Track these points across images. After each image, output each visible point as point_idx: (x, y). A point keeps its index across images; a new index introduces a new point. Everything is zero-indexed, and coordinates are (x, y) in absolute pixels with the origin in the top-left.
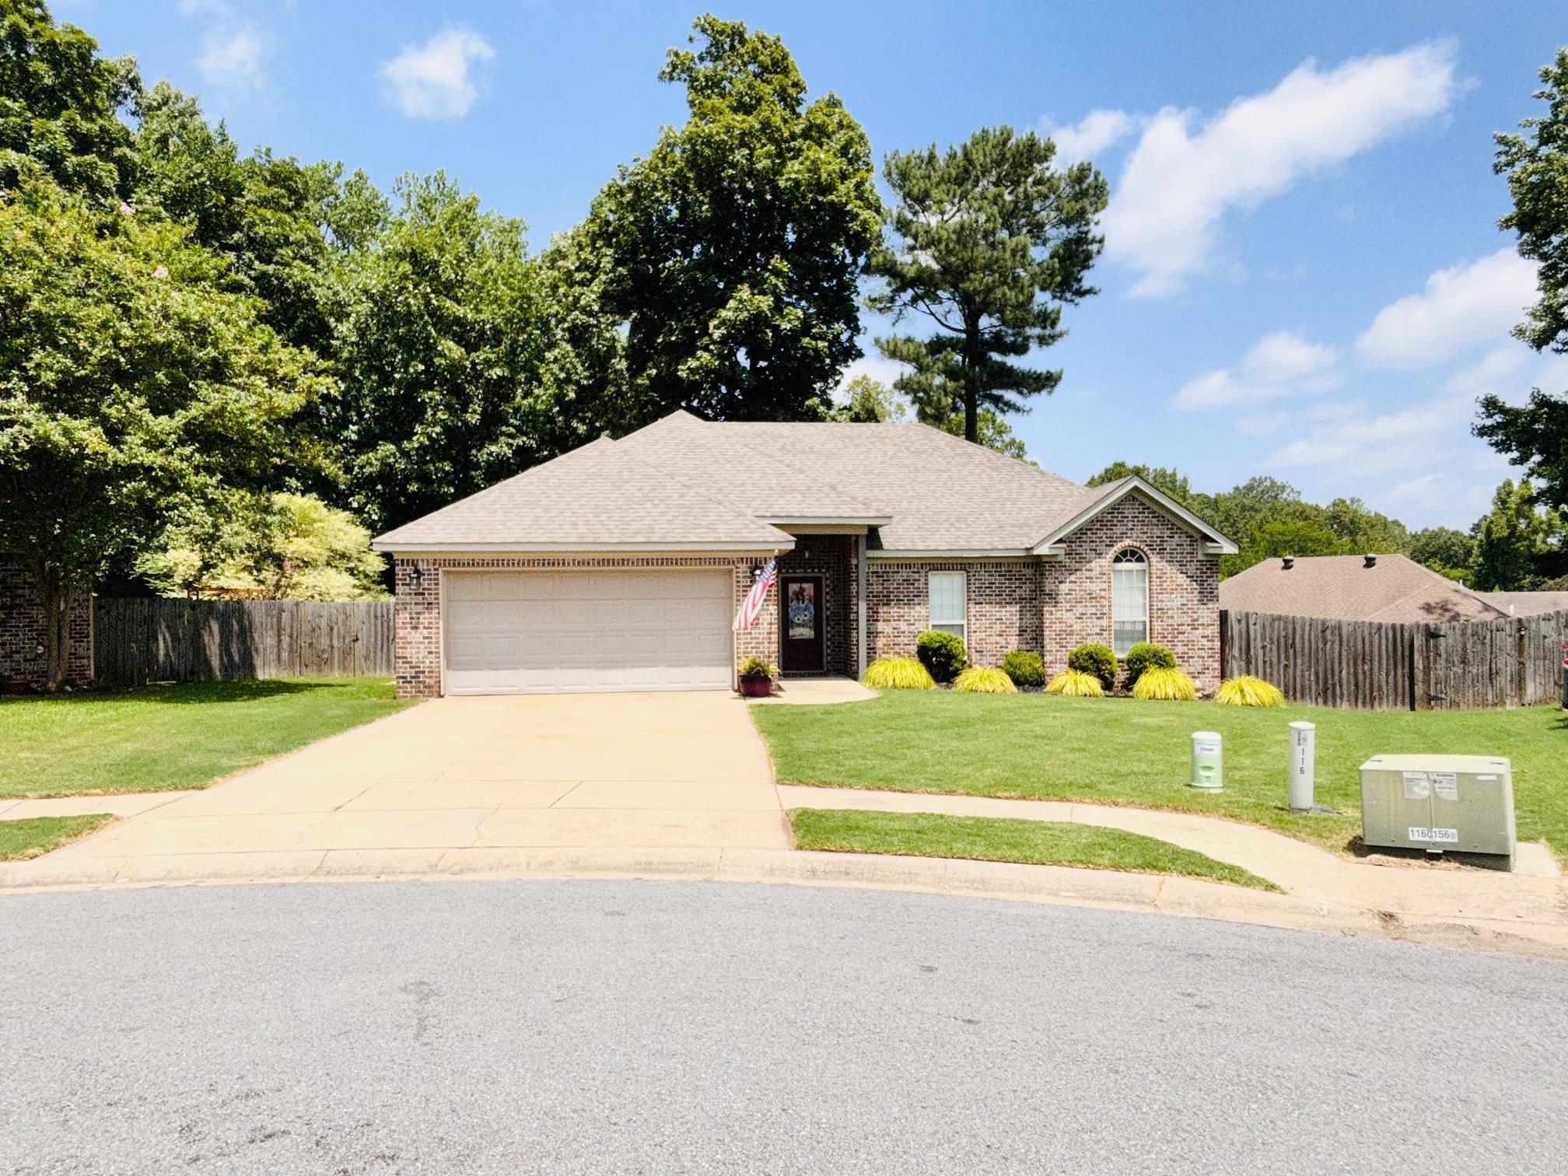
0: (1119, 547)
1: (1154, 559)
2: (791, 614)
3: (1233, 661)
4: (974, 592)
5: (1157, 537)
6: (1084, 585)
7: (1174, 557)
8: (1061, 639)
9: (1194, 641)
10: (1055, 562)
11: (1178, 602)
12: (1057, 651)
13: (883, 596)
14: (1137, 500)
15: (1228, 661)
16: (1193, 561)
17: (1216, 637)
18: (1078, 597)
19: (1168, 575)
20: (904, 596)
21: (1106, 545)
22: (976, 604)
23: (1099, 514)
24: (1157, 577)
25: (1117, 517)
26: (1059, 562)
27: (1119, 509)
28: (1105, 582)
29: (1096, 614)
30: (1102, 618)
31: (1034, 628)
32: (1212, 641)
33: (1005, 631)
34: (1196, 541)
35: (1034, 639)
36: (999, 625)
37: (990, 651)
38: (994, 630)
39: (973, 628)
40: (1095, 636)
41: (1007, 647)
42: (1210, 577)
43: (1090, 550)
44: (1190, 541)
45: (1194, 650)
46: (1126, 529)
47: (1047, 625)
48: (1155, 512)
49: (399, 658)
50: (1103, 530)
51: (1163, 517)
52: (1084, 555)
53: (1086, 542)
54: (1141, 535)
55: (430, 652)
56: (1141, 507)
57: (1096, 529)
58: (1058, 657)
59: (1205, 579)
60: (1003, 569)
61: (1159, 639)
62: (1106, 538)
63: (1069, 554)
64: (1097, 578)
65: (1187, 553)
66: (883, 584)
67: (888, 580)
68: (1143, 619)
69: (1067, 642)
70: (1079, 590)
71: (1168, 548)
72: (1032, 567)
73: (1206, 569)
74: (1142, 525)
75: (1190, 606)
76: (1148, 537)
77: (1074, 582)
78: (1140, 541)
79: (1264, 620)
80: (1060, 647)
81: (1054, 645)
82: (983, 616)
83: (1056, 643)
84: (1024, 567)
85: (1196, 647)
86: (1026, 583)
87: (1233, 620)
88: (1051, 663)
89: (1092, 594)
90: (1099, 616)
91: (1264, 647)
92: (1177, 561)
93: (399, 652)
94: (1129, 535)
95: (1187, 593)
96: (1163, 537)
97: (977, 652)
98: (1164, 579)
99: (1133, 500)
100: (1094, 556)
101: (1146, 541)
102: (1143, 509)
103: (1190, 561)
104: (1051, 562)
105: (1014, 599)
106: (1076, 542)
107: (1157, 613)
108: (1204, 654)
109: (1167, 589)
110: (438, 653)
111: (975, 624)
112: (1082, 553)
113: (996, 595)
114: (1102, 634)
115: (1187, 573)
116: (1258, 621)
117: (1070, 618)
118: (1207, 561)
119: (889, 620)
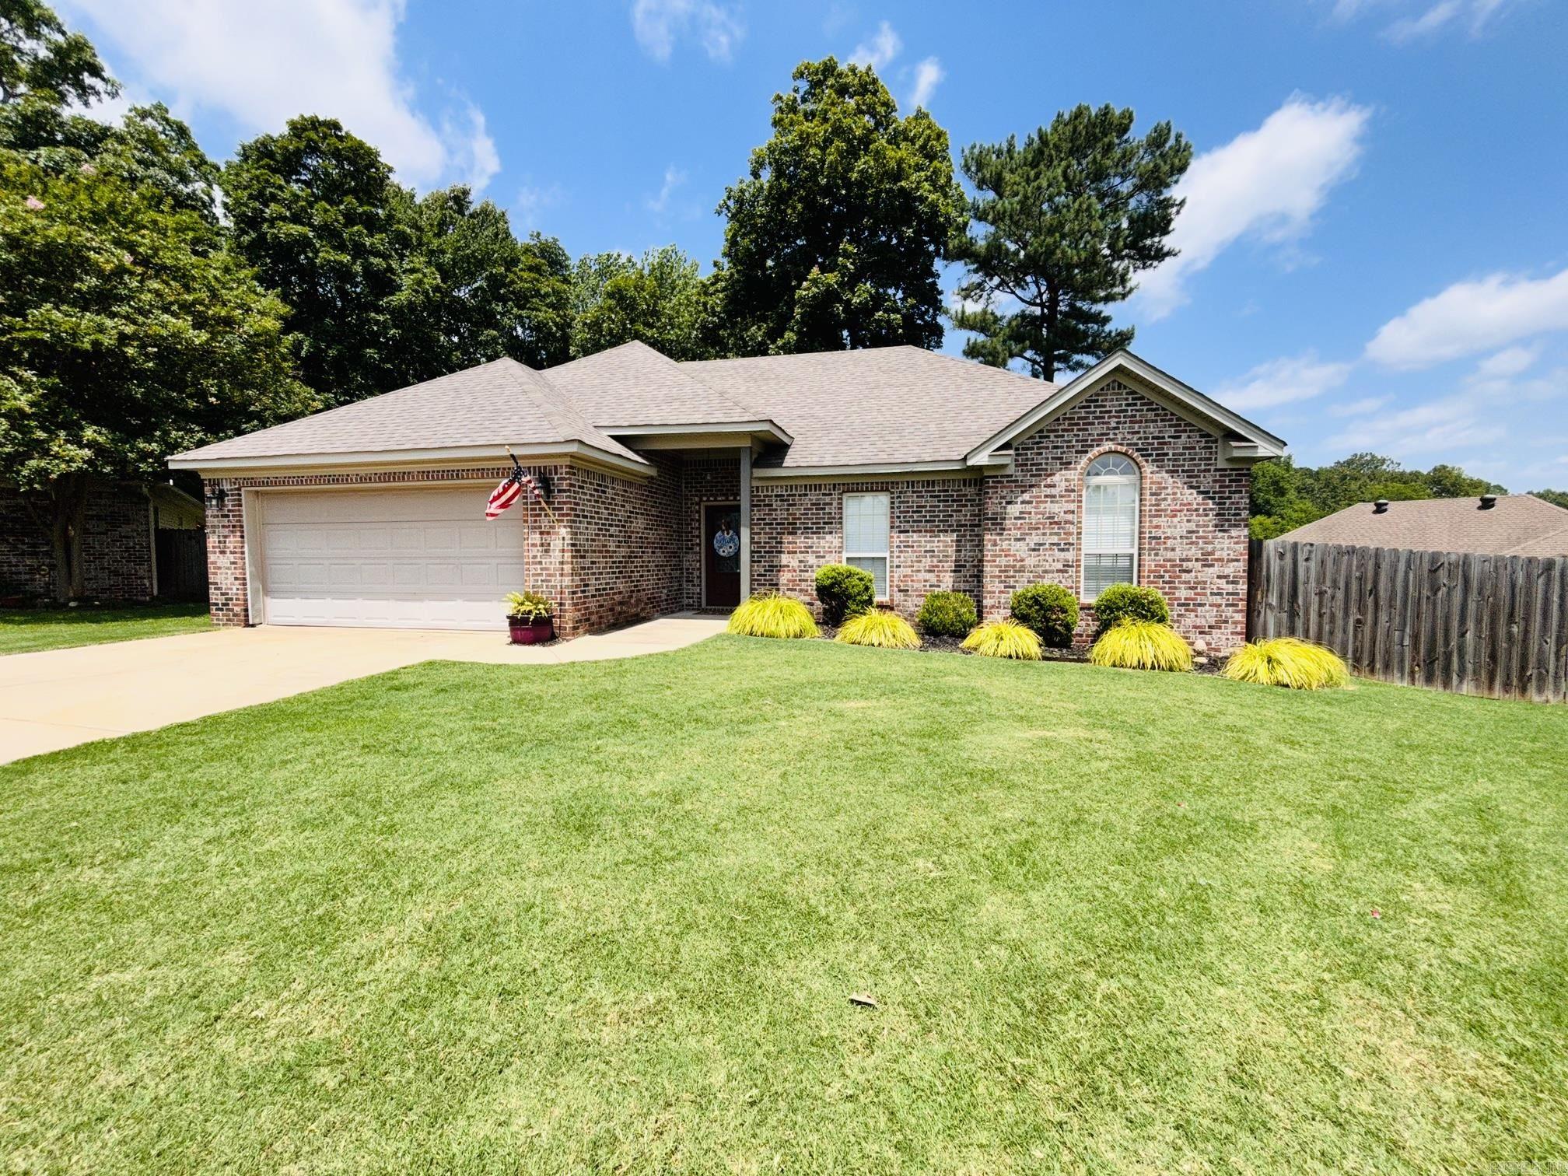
0: (1094, 453)
1: (1149, 469)
2: (716, 545)
3: (1268, 611)
4: (899, 517)
5: (1153, 438)
6: (1042, 506)
7: (1179, 466)
8: (1007, 577)
9: (1205, 582)
10: (1002, 476)
11: (1182, 528)
12: (1000, 592)
13: (789, 524)
14: (1125, 387)
15: (1259, 612)
16: (1209, 470)
17: (1241, 577)
18: (1034, 522)
19: (1169, 491)
20: (813, 523)
21: (1077, 452)
22: (900, 532)
23: (1067, 409)
24: (1152, 494)
25: (1095, 412)
26: (1008, 476)
27: (1097, 401)
28: (1074, 501)
29: (1059, 544)
30: (1068, 550)
31: (975, 563)
32: (1233, 582)
33: (938, 566)
34: (1216, 441)
35: (975, 576)
36: (929, 559)
37: (916, 590)
38: (922, 565)
39: (896, 562)
40: (1056, 575)
41: (939, 586)
42: (1235, 492)
43: (1053, 458)
44: (1206, 442)
45: (1205, 594)
46: (1108, 428)
47: (989, 558)
48: (1152, 403)
49: (212, 583)
50: (1073, 430)
51: (1164, 409)
52: (1044, 466)
53: (1047, 448)
54: (1130, 436)
55: (236, 579)
56: (1130, 397)
57: (1063, 430)
58: (1003, 601)
59: (1227, 494)
60: (937, 488)
61: (1152, 579)
62: (1077, 441)
63: (1021, 465)
64: (1061, 496)
65: (1200, 459)
66: (788, 510)
67: (795, 505)
68: (1130, 551)
69: (1017, 581)
70: (1036, 513)
71: (1171, 453)
72: (975, 485)
73: (1230, 481)
74: (1131, 422)
75: (1201, 534)
76: (1140, 439)
77: (1030, 502)
78: (1128, 445)
79: (1323, 554)
80: (1006, 587)
81: (997, 584)
82: (909, 546)
83: (1001, 582)
84: (965, 485)
85: (1208, 592)
86: (966, 506)
87: (1272, 554)
88: (992, 607)
89: (1053, 517)
90: (1062, 546)
91: (1321, 594)
92: (1183, 471)
93: (212, 578)
94: (1111, 436)
95: (1198, 515)
96: (1163, 438)
97: (900, 591)
98: (1163, 496)
99: (1119, 388)
100: (1059, 466)
101: (1137, 444)
102: (1133, 399)
103: (1205, 471)
104: (996, 477)
105: (949, 526)
106: (1033, 449)
107: (1150, 543)
108: (1219, 601)
109: (1165, 510)
110: (245, 579)
111: (899, 557)
112: (1041, 464)
113: (927, 521)
114: (1067, 572)
115: (1199, 487)
116: (1313, 555)
117: (1021, 549)
118: (1232, 470)
119: (795, 552)
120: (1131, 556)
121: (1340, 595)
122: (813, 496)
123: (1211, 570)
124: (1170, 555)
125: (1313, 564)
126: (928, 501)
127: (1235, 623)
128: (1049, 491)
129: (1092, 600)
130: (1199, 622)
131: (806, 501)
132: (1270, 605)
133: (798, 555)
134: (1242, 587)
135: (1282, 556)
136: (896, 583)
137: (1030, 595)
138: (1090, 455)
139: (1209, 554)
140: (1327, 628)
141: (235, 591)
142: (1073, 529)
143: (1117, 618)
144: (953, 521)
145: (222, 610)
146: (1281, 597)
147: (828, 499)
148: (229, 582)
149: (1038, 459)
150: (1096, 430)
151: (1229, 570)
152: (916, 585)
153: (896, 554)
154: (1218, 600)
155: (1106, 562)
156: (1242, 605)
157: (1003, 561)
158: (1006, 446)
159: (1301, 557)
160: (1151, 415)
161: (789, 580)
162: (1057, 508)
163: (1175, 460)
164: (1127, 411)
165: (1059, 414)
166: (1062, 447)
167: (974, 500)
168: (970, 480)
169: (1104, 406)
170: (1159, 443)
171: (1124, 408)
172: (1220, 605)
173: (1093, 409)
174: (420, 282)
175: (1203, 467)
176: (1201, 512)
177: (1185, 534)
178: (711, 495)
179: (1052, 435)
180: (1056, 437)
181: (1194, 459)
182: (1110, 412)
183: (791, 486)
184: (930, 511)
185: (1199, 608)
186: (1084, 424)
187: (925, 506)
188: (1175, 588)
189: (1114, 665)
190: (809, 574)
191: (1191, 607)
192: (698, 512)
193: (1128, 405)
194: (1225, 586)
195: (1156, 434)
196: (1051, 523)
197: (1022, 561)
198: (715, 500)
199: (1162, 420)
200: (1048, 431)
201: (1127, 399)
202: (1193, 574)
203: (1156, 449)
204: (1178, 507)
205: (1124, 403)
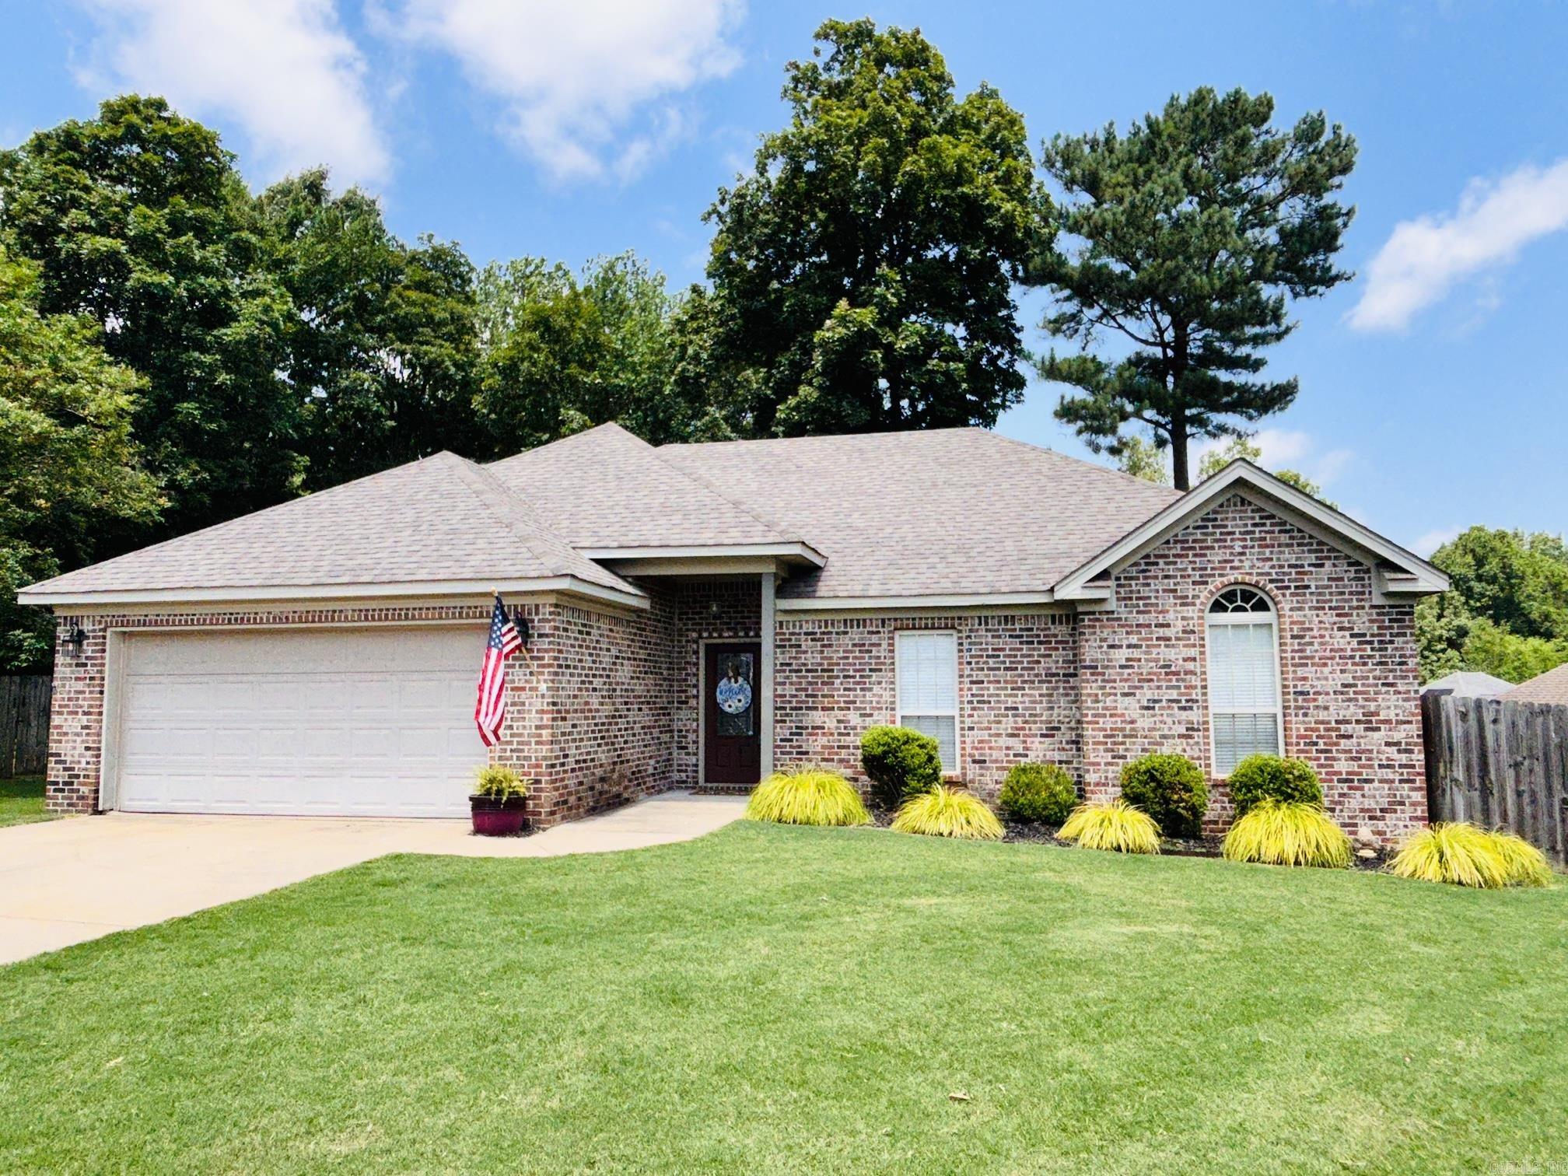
0: (1216, 585)
1: (1287, 603)
2: (719, 698)
3: (1455, 789)
4: (969, 663)
5: (1290, 566)
6: (1155, 651)
7: (1325, 602)
8: (1115, 743)
9: (1371, 751)
10: (1100, 613)
11: (1336, 681)
12: (1107, 764)
13: (823, 670)
14: (1250, 503)
15: (1444, 790)
16: (1363, 607)
17: (1416, 744)
18: (1144, 671)
19: (1315, 633)
20: (856, 671)
21: (1194, 583)
22: (972, 682)
23: (1179, 530)
24: (1293, 637)
25: (1213, 534)
26: (1108, 613)
27: (1215, 520)
28: (1194, 646)
29: (1179, 701)
30: (1191, 708)
31: (1073, 724)
32: (1407, 751)
33: (1023, 729)
34: (1368, 571)
35: (1073, 742)
36: (1011, 719)
37: (996, 761)
38: (1003, 726)
39: (968, 722)
40: (1177, 740)
41: (1026, 756)
42: (1398, 635)
43: (1164, 591)
44: (1356, 572)
45: (1371, 767)
46: (1232, 554)
47: (1089, 718)
48: (1284, 523)
49: (52, 755)
50: (1187, 556)
51: (1300, 531)
52: (1153, 601)
53: (1156, 577)
54: (1260, 564)
55: (88, 749)
56: (1257, 515)
57: (1175, 556)
58: (1110, 775)
59: (1388, 638)
60: (1017, 626)
61: (1302, 746)
62: (1194, 569)
63: (1125, 599)
64: (1178, 639)
65: (1351, 593)
66: (822, 652)
67: (830, 646)
68: (1272, 710)
69: (1126, 750)
70: (1147, 660)
71: (1313, 585)
72: (1068, 622)
73: (1390, 621)
74: (1260, 546)
75: (1360, 688)
76: (1273, 567)
77: (1135, 646)
78: (1259, 574)
79: (1513, 715)
80: (1114, 757)
81: (1102, 753)
82: (984, 702)
83: (1107, 750)
84: (1053, 623)
85: (1376, 763)
86: (1057, 649)
87: (1452, 714)
88: (1097, 784)
89: (1169, 666)
90: (1183, 704)
91: (1516, 766)
92: (1330, 608)
93: (54, 747)
94: (1236, 564)
95: (1354, 664)
96: (1302, 566)
97: (974, 762)
98: (1307, 639)
99: (1243, 504)
100: (1172, 600)
101: (1269, 574)
102: (1261, 518)
103: (1358, 608)
104: (1093, 613)
105: (1037, 675)
106: (1138, 578)
107: (1296, 700)
108: (1391, 776)
109: (1313, 658)
110: (99, 749)
111: (971, 716)
112: (1149, 598)
113: (1006, 669)
114: (1191, 737)
115: (1352, 629)
116: (1502, 717)
117: (1130, 707)
118: (1391, 607)
119: (833, 709)
120: (1275, 716)
121: (1539, 768)
122: (855, 635)
123: (1376, 735)
124: (1322, 715)
125: (1502, 727)
126: (1007, 643)
127: (1414, 804)
128: (1161, 632)
129: (1225, 775)
130: (1369, 803)
131: (846, 640)
132: (1455, 780)
133: (836, 712)
134: (1418, 757)
135: (1464, 716)
136: (968, 751)
137: (1143, 768)
138: (1211, 587)
139: (1372, 714)
140: (1528, 810)
141: (83, 765)
142: (1195, 681)
143: (1256, 800)
144: (1040, 669)
145: (62, 790)
146: (1468, 768)
147: (875, 639)
148: (76, 753)
149: (1145, 592)
150: (1216, 556)
151: (1399, 735)
152: (995, 754)
153: (968, 712)
154: (1388, 774)
155: (1243, 724)
156: (1420, 781)
157: (1108, 723)
158: (1104, 575)
159: (1488, 717)
160: (1284, 538)
161: (823, 747)
162: (1175, 655)
163: (1320, 594)
164: (1253, 532)
165: (1168, 536)
166: (1175, 577)
167: (1067, 642)
168: (1061, 616)
169: (1225, 526)
170: (1297, 573)
171: (1250, 528)
172: (1393, 781)
173: (1210, 530)
174: (267, 309)
175: (1355, 603)
176: (1357, 659)
177: (1339, 688)
178: (714, 630)
179: (1161, 561)
180: (1167, 563)
181: (1343, 593)
182: (1233, 533)
183: (826, 622)
184: (1009, 656)
185: (1366, 786)
186: (1201, 548)
187: (1003, 650)
188: (1334, 759)
189: (1249, 860)
190: (852, 738)
191: (1356, 783)
192: (696, 652)
193: (1255, 525)
194: (1396, 756)
195: (1293, 562)
196: (1167, 674)
197: (1132, 722)
198: (720, 636)
199: (1299, 545)
200: (1156, 556)
201: (1253, 518)
202: (1354, 740)
203: (1296, 580)
204: (1328, 654)
205: (1250, 522)
